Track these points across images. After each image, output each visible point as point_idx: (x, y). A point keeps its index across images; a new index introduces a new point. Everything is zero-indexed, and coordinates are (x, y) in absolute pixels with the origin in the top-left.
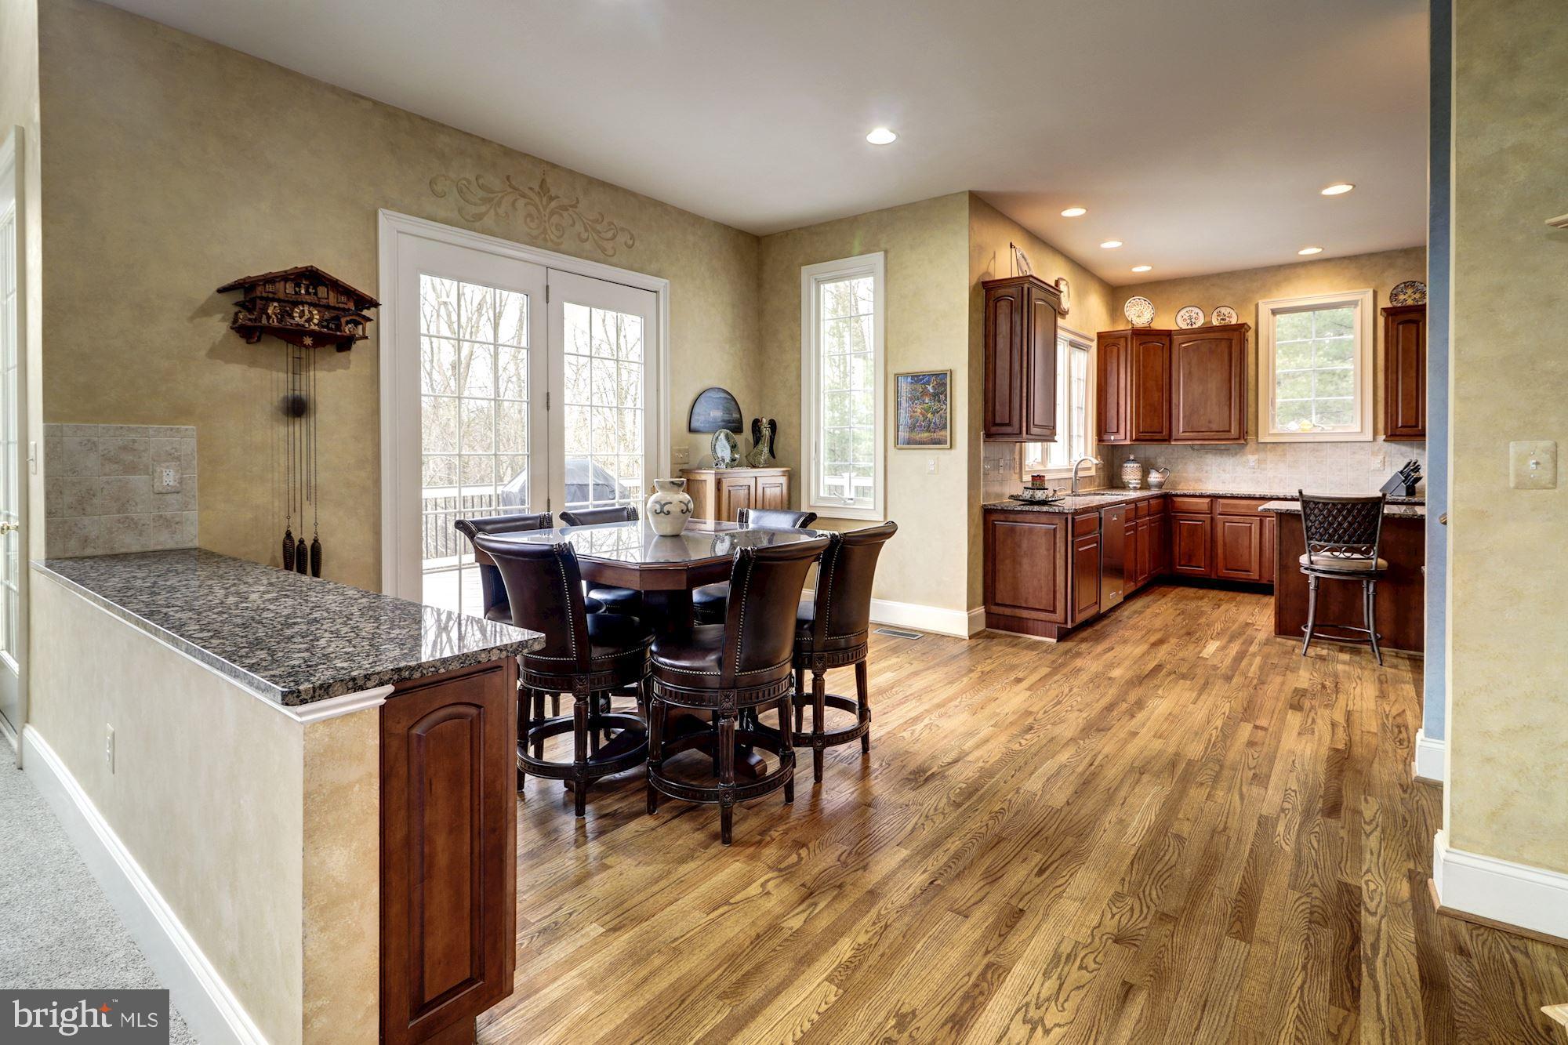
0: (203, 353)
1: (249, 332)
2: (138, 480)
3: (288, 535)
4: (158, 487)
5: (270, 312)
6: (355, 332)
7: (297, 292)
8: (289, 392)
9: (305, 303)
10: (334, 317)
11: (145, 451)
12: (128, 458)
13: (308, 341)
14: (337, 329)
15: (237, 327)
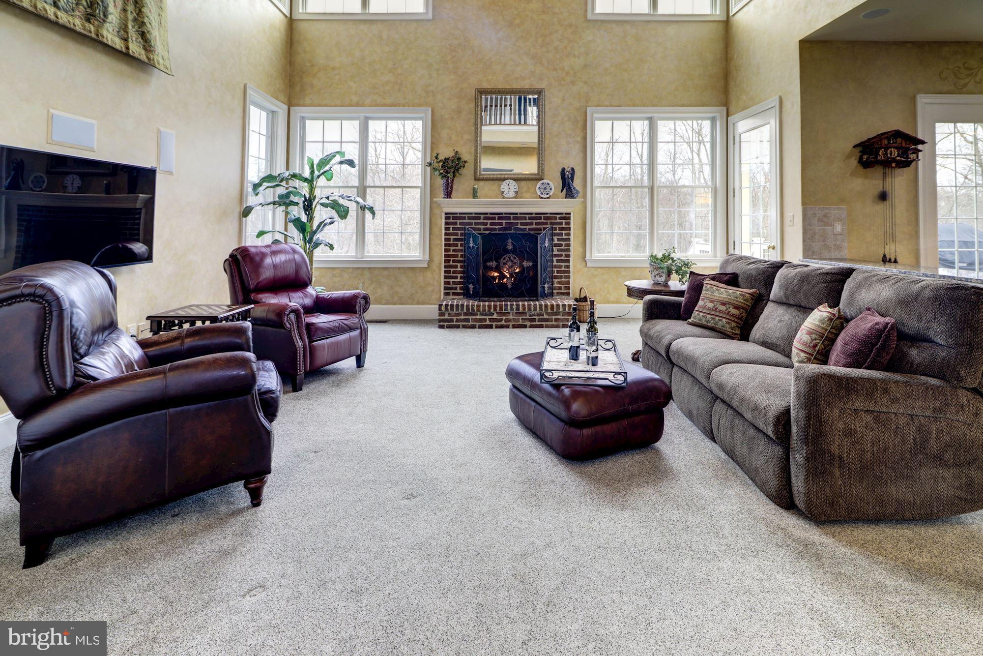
0: (848, 175)
1: (865, 165)
2: (828, 228)
3: (885, 255)
4: (835, 232)
5: (880, 153)
6: (915, 158)
7: (889, 143)
8: (881, 189)
9: (892, 147)
10: (904, 152)
11: (831, 217)
12: (826, 220)
13: (894, 165)
14: (907, 157)
15: (860, 161)
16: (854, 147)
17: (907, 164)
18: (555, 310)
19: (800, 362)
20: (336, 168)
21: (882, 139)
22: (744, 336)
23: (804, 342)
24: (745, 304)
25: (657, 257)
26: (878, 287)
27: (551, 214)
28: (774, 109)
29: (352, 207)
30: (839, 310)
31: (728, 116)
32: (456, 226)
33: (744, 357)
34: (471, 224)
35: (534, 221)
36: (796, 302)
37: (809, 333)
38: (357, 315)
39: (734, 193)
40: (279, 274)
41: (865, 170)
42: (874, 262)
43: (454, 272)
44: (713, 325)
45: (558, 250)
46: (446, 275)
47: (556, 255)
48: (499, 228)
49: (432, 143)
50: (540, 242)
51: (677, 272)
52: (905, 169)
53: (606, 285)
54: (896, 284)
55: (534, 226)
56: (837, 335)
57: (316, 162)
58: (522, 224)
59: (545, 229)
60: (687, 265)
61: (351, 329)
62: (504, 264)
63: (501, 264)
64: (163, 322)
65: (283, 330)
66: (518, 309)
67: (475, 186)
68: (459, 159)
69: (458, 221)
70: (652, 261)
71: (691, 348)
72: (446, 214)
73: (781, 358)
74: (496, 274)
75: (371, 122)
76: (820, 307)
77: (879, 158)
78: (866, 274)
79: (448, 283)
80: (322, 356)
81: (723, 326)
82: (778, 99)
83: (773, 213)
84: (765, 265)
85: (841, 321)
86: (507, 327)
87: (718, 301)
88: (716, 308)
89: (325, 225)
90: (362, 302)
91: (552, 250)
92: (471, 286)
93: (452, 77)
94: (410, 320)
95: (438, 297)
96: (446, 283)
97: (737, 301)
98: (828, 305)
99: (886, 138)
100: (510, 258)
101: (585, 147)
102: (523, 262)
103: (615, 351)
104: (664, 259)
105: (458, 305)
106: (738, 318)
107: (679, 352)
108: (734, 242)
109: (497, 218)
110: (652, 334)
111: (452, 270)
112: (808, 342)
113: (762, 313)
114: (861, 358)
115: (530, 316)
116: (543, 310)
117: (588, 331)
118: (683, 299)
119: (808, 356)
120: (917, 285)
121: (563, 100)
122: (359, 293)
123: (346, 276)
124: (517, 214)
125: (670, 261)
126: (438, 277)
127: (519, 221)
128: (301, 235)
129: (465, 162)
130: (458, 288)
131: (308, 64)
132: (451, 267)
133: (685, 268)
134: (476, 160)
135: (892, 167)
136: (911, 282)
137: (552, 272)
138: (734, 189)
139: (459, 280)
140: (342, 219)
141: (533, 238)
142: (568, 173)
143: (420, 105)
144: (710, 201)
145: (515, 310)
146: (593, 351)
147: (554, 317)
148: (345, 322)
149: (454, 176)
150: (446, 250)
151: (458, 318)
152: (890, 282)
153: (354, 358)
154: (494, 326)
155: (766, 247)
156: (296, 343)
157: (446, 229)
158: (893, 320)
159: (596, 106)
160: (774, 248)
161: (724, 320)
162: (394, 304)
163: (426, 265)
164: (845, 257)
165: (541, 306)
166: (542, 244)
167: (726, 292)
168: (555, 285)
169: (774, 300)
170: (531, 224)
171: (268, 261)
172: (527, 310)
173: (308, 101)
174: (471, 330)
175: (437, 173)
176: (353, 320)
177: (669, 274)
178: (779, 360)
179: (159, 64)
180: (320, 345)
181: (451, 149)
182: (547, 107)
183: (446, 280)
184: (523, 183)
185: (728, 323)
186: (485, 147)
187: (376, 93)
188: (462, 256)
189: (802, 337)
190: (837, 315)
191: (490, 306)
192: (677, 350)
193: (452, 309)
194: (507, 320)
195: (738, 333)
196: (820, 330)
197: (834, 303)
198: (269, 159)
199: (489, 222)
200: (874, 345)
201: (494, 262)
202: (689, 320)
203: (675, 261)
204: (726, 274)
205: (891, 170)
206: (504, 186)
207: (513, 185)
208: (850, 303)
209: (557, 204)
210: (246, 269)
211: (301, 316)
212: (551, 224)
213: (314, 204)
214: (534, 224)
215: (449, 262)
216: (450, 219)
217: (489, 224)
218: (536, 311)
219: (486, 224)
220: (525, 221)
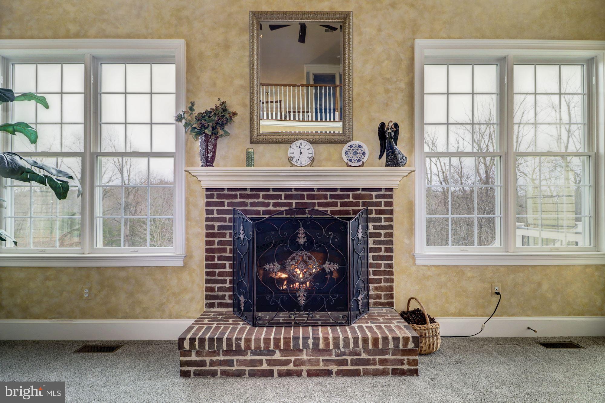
27: (364, 190)
32: (222, 208)
34: (244, 205)
35: (339, 201)
43: (220, 274)
45: (375, 242)
46: (209, 278)
47: (372, 250)
48: (286, 211)
49: (188, 91)
50: (350, 231)
55: (339, 208)
58: (320, 205)
59: (355, 211)
62: (293, 263)
63: (289, 264)
66: (316, 344)
67: (250, 150)
68: (225, 110)
69: (226, 201)
72: (207, 190)
74: (284, 276)
79: (211, 290)
86: (299, 374)
91: (368, 243)
92: (242, 299)
95: (199, 307)
96: (207, 289)
100: (302, 256)
101: (411, 96)
102: (324, 263)
109: (283, 197)
111: (217, 271)
115: (337, 356)
116: (361, 347)
121: (380, 30)
123: (65, 278)
124: (313, 190)
126: (197, 281)
127: (316, 201)
129: (234, 114)
130: (227, 297)
132: (216, 266)
134: (251, 114)
137: (367, 273)
139: (228, 285)
140: (60, 199)
141: (339, 226)
142: (390, 131)
143: (171, 36)
145: (311, 346)
147: (378, 358)
149: (216, 135)
150: (208, 243)
151: (214, 359)
154: (275, 374)
157: (208, 212)
159: (427, 39)
163: (181, 263)
165: (356, 340)
166: (353, 236)
168: (372, 292)
170: (335, 205)
172: (331, 347)
181: (216, 99)
182: (356, 39)
183: (209, 285)
184: (322, 146)
188: (231, 251)
191: (268, 338)
193: (202, 345)
194: (298, 363)
199: (272, 201)
201: (276, 264)
206: (294, 150)
207: (307, 149)
209: (374, 176)
212: (364, 204)
214: (339, 204)
215: (213, 258)
216: (213, 198)
217: (271, 204)
218: (348, 347)
219: (268, 205)
220: (326, 201)
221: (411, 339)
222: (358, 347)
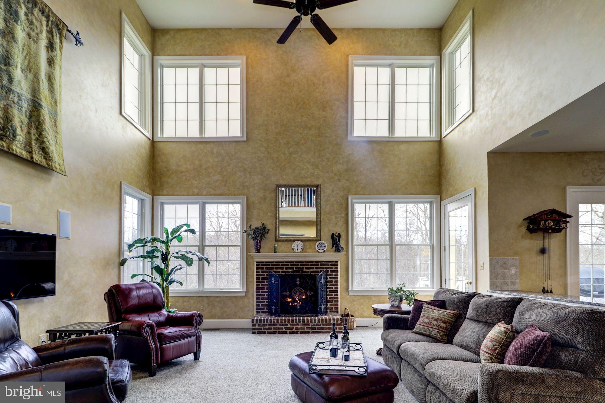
0: (520, 237)
1: (531, 231)
2: (507, 271)
3: (544, 288)
4: (511, 274)
5: (541, 224)
6: (565, 227)
7: (547, 217)
8: (542, 246)
9: (549, 220)
10: (557, 223)
11: (508, 264)
12: (505, 266)
13: (550, 231)
14: (560, 226)
15: (528, 229)
16: (524, 220)
17: (560, 230)
18: (328, 322)
19: (485, 360)
20: (184, 234)
21: (543, 215)
22: (449, 341)
23: (488, 347)
24: (450, 320)
25: (394, 289)
26: (539, 311)
27: (325, 262)
28: (471, 196)
29: (195, 258)
30: (512, 326)
31: (441, 201)
32: (263, 270)
33: (448, 356)
34: (273, 268)
35: (314, 267)
36: (483, 319)
37: (492, 341)
38: (194, 327)
39: (445, 249)
40: (142, 301)
41: (531, 234)
42: (537, 292)
43: (262, 299)
44: (429, 333)
45: (330, 285)
46: (257, 300)
47: (329, 288)
48: (291, 271)
49: (247, 218)
50: (318, 280)
51: (406, 299)
52: (558, 234)
53: (362, 306)
54: (551, 310)
55: (315, 270)
56: (511, 343)
57: (170, 230)
58: (306, 268)
59: (321, 271)
60: (413, 294)
61: (188, 336)
62: (295, 293)
63: (293, 294)
64: (58, 334)
65: (142, 338)
66: (303, 321)
67: (275, 245)
68: (265, 228)
69: (265, 267)
70: (390, 292)
71: (413, 349)
72: (257, 262)
73: (472, 356)
74: (289, 300)
75: (207, 206)
76: (499, 324)
77: (541, 227)
78: (531, 303)
79: (258, 305)
80: (170, 354)
81: (435, 334)
82: (473, 190)
83: (471, 261)
84: (463, 295)
85: (513, 333)
86: (297, 333)
87: (432, 318)
88: (431, 323)
89: (176, 270)
90: (198, 319)
91: (326, 285)
92: (273, 307)
93: (260, 177)
94: (235, 329)
95: (252, 314)
96: (257, 305)
97: (445, 318)
98: (505, 322)
99: (545, 214)
100: (298, 290)
101: (347, 220)
102: (307, 292)
103: (362, 351)
104: (398, 291)
105: (265, 319)
106: (445, 329)
107: (405, 351)
108: (445, 279)
109: (290, 265)
110: (388, 339)
111: (261, 297)
112: (491, 347)
113: (461, 326)
114: (526, 359)
115: (312, 326)
117: (343, 339)
118: (410, 316)
119: (490, 356)
120: (566, 310)
121: (333, 191)
122: (195, 313)
123: (192, 301)
124: (303, 262)
125: (402, 292)
126: (252, 301)
127: (304, 267)
128: (161, 276)
129: (269, 230)
130: (265, 309)
131: (164, 169)
132: (260, 295)
133: (412, 296)
134: (276, 229)
135: (549, 233)
136: (561, 308)
137: (327, 298)
138: (445, 247)
139: (265, 303)
140: (189, 266)
141: (313, 278)
142: (336, 237)
143: (240, 195)
144: (430, 254)
145: (302, 322)
146: (346, 352)
147: (327, 327)
148: (185, 332)
149: (261, 239)
150: (257, 285)
151: (265, 327)
152: (547, 308)
153: (193, 354)
154: (288, 333)
155: (466, 282)
156: (150, 346)
157: (257, 272)
158: (549, 334)
159: (354, 195)
160: (471, 283)
161: (436, 331)
162: (224, 318)
163: (244, 294)
164: (518, 289)
165: (319, 320)
166: (319, 281)
167: (437, 313)
168: (329, 306)
169: (469, 318)
170: (313, 268)
171: (134, 293)
172: (309, 322)
173: (165, 192)
174: (273, 335)
175: (250, 237)
176: (192, 330)
177: (401, 300)
178: (472, 358)
179: (56, 168)
180: (167, 348)
181: (260, 222)
182: (322, 195)
183: (257, 304)
184: (307, 243)
185: (438, 332)
186: (282, 221)
187: (210, 187)
188: (267, 289)
189: (487, 343)
190: (510, 330)
191: (285, 320)
192: (404, 350)
193: (260, 322)
194: (296, 329)
195: (445, 338)
196: (499, 339)
197: (509, 321)
198: (140, 229)
199: (285, 267)
200: (535, 350)
201: (288, 292)
202: (413, 330)
203: (405, 292)
204: (438, 301)
205: (549, 234)
206: (295, 245)
207: (301, 245)
208: (520, 321)
209: (330, 256)
210: (119, 299)
211: (154, 328)
212: (326, 268)
213: (169, 257)
214: (314, 268)
215: (259, 292)
216: (259, 266)
217: (285, 268)
218: (316, 322)
219: (283, 269)
220: (308, 267)
221: (339, 319)
222: (319, 322)
